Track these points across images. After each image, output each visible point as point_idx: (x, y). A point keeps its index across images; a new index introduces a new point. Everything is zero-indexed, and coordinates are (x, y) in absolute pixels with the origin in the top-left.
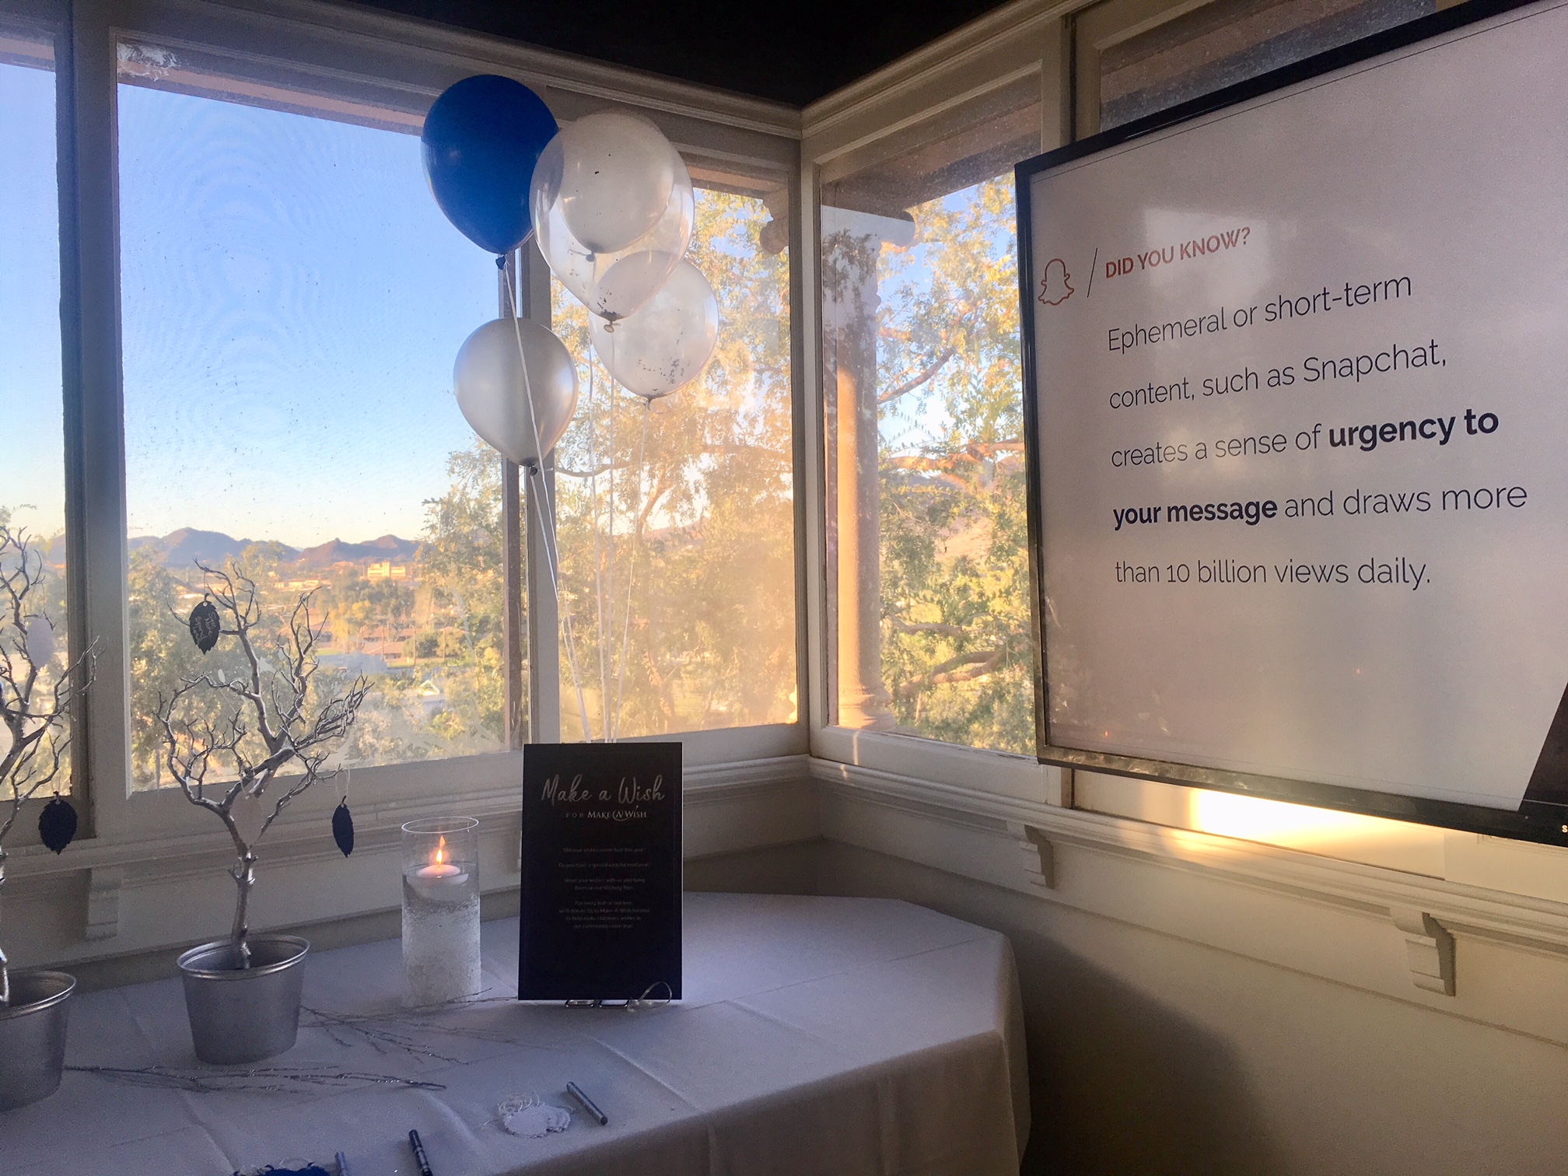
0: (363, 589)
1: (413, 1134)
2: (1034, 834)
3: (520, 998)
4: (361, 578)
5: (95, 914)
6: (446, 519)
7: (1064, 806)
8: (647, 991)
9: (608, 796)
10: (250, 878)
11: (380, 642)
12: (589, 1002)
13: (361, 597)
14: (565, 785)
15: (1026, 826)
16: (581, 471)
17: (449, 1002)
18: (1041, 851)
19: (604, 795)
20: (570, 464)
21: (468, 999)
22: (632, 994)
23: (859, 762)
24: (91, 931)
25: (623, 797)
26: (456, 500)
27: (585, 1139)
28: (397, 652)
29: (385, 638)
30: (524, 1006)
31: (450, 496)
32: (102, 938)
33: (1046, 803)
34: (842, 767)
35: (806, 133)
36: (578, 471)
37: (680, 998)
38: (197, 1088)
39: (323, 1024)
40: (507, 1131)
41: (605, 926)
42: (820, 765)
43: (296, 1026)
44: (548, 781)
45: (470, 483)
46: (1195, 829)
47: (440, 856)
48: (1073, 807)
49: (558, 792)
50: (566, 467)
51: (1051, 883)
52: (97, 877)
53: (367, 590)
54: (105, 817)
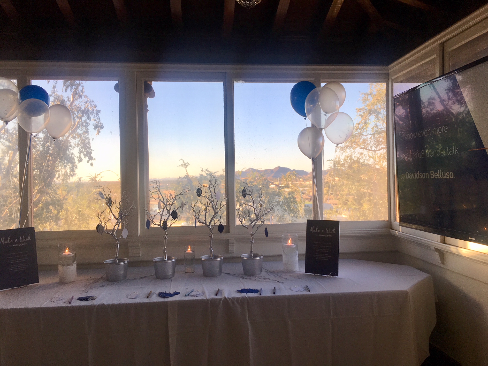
0: (326, 184)
1: (275, 288)
2: (437, 250)
3: (305, 272)
4: (326, 181)
5: (230, 248)
6: (334, 165)
7: (441, 242)
8: (331, 274)
9: (324, 231)
10: (253, 241)
11: (331, 200)
12: (319, 275)
13: (326, 186)
14: (315, 229)
15: (435, 248)
16: (375, 150)
17: (291, 271)
18: (440, 254)
19: (323, 231)
20: (371, 148)
21: (295, 271)
22: (328, 274)
23: (401, 231)
24: (230, 251)
25: (327, 232)
26: (337, 160)
27: (305, 293)
28: (336, 203)
29: (333, 199)
30: (306, 274)
31: (335, 158)
32: (231, 253)
33: (437, 242)
34: (396, 232)
35: (389, 71)
36: (374, 150)
37: (338, 276)
38: (243, 278)
39: (267, 272)
40: (292, 290)
41: (322, 259)
42: (393, 232)
43: (261, 271)
44: (311, 227)
45: (341, 155)
46: (469, 249)
47: (290, 242)
48: (444, 243)
49: (313, 230)
50: (370, 149)
51: (443, 263)
52: (230, 241)
53: (327, 184)
54: (231, 230)
